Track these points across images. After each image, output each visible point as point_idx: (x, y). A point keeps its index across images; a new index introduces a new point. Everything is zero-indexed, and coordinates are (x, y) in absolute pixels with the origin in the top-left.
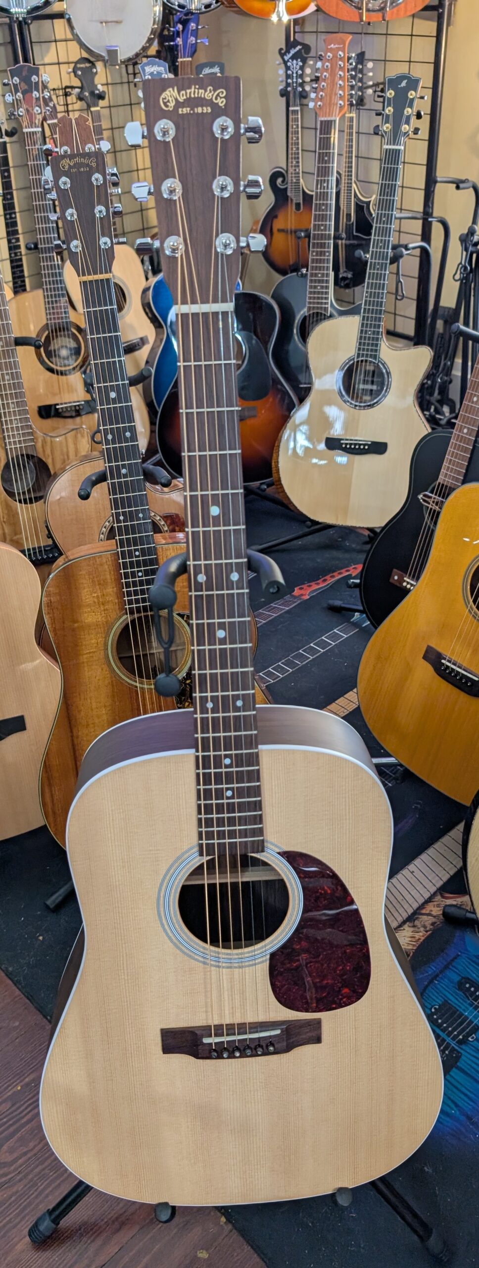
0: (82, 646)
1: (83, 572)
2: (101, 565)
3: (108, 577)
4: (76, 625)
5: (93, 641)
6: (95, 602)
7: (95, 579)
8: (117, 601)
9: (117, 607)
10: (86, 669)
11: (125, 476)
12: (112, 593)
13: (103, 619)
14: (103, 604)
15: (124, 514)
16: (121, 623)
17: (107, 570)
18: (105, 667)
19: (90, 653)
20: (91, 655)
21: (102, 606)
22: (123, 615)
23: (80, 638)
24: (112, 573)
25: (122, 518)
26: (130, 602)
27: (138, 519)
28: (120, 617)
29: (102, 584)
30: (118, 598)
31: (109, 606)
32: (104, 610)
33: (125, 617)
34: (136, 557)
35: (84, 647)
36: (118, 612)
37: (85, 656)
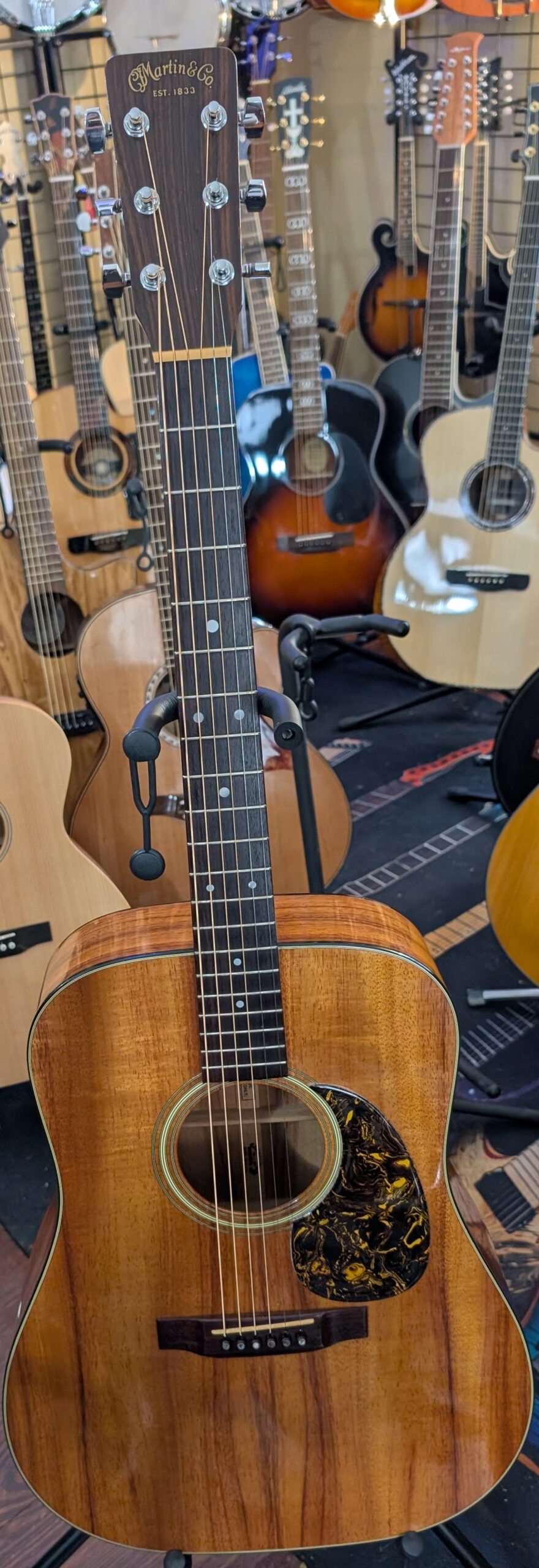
0: (105, 1137)
1: (120, 992)
2: (160, 979)
3: (171, 1004)
4: (97, 1096)
5: (130, 1130)
6: (138, 1053)
7: (144, 1007)
8: (185, 1053)
9: (185, 1064)
10: (112, 1182)
11: (226, 802)
12: (177, 1037)
13: (155, 1087)
14: (156, 1058)
15: (216, 880)
16: (191, 1098)
17: (171, 990)
18: (151, 1182)
19: (121, 1152)
20: (124, 1156)
21: (153, 1062)
22: (196, 1082)
23: (103, 1122)
24: (181, 996)
25: (210, 888)
26: (215, 1059)
27: (247, 892)
28: (191, 1086)
29: (157, 1018)
30: (188, 1047)
31: (169, 1063)
32: (158, 1070)
33: (200, 1085)
34: (235, 968)
35: (109, 1140)
36: (187, 1076)
37: (111, 1159)
